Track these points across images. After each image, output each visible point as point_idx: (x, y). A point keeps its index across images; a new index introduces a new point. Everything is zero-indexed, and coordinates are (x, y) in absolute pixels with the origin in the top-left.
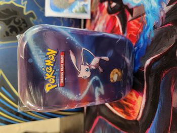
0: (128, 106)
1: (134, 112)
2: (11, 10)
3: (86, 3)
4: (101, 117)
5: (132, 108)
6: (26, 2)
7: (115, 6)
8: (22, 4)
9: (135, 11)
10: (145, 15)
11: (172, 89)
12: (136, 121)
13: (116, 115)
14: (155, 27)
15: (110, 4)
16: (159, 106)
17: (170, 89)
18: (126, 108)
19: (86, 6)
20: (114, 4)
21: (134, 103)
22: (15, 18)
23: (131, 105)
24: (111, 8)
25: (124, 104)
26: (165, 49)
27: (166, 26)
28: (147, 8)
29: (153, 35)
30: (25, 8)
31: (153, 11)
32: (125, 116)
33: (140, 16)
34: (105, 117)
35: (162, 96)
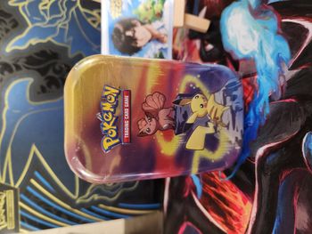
0: (230, 214)
1: (240, 226)
2: (48, 52)
3: (165, 46)
4: (190, 224)
5: (237, 219)
6: (71, 39)
7: (211, 50)
8: (66, 40)
9: (242, 65)
10: (257, 77)
11: (295, 201)
13: (212, 224)
14: (271, 99)
15: (203, 45)
16: (276, 223)
17: (292, 200)
18: (229, 218)
19: (166, 50)
20: (210, 47)
21: (240, 211)
22: (54, 64)
23: (235, 213)
24: (206, 52)
25: (226, 210)
26: (286, 137)
27: (288, 100)
28: (260, 65)
29: (268, 111)
30: (69, 47)
31: (269, 74)
32: (227, 229)
33: (249, 76)
34: (197, 225)
35: (280, 209)
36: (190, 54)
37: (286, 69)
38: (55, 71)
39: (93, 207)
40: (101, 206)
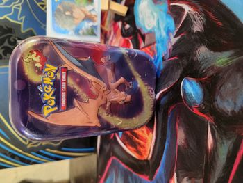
0: (139, 144)
1: (145, 151)
2: (5, 27)
3: (95, 24)
4: (114, 158)
5: (143, 147)
6: (24, 17)
7: (129, 29)
8: (19, 19)
9: (147, 38)
10: (156, 45)
11: (177, 126)
12: (147, 161)
13: (128, 154)
14: (164, 59)
15: (123, 25)
16: (167, 144)
17: (175, 125)
18: (139, 147)
19: (96, 27)
20: (128, 26)
21: (145, 140)
23: (142, 143)
24: (125, 30)
25: (137, 142)
26: (172, 83)
27: (173, 59)
28: (157, 36)
29: (162, 67)
30: (22, 24)
31: (163, 41)
32: (137, 155)
33: (151, 44)
34: (119, 157)
35: (169, 133)
36: (115, 33)
37: (172, 37)
38: (10, 43)
39: (41, 151)
40: (48, 150)
